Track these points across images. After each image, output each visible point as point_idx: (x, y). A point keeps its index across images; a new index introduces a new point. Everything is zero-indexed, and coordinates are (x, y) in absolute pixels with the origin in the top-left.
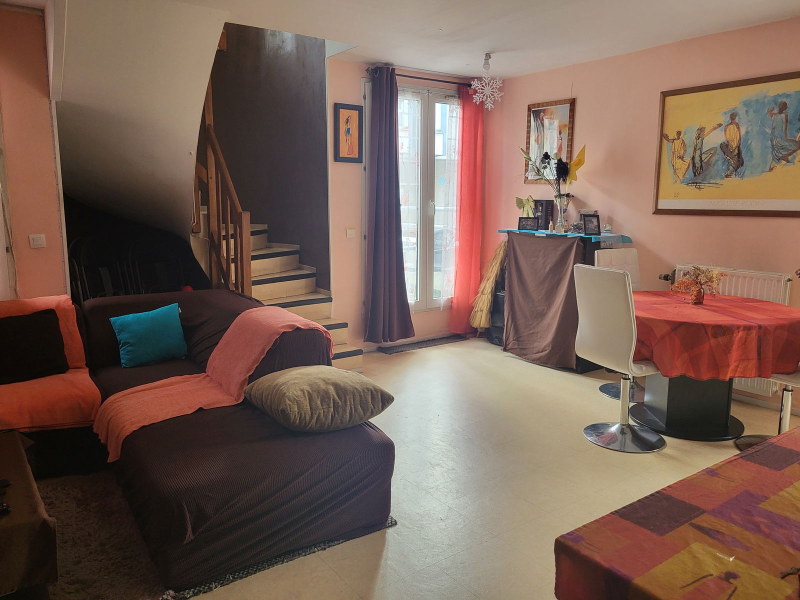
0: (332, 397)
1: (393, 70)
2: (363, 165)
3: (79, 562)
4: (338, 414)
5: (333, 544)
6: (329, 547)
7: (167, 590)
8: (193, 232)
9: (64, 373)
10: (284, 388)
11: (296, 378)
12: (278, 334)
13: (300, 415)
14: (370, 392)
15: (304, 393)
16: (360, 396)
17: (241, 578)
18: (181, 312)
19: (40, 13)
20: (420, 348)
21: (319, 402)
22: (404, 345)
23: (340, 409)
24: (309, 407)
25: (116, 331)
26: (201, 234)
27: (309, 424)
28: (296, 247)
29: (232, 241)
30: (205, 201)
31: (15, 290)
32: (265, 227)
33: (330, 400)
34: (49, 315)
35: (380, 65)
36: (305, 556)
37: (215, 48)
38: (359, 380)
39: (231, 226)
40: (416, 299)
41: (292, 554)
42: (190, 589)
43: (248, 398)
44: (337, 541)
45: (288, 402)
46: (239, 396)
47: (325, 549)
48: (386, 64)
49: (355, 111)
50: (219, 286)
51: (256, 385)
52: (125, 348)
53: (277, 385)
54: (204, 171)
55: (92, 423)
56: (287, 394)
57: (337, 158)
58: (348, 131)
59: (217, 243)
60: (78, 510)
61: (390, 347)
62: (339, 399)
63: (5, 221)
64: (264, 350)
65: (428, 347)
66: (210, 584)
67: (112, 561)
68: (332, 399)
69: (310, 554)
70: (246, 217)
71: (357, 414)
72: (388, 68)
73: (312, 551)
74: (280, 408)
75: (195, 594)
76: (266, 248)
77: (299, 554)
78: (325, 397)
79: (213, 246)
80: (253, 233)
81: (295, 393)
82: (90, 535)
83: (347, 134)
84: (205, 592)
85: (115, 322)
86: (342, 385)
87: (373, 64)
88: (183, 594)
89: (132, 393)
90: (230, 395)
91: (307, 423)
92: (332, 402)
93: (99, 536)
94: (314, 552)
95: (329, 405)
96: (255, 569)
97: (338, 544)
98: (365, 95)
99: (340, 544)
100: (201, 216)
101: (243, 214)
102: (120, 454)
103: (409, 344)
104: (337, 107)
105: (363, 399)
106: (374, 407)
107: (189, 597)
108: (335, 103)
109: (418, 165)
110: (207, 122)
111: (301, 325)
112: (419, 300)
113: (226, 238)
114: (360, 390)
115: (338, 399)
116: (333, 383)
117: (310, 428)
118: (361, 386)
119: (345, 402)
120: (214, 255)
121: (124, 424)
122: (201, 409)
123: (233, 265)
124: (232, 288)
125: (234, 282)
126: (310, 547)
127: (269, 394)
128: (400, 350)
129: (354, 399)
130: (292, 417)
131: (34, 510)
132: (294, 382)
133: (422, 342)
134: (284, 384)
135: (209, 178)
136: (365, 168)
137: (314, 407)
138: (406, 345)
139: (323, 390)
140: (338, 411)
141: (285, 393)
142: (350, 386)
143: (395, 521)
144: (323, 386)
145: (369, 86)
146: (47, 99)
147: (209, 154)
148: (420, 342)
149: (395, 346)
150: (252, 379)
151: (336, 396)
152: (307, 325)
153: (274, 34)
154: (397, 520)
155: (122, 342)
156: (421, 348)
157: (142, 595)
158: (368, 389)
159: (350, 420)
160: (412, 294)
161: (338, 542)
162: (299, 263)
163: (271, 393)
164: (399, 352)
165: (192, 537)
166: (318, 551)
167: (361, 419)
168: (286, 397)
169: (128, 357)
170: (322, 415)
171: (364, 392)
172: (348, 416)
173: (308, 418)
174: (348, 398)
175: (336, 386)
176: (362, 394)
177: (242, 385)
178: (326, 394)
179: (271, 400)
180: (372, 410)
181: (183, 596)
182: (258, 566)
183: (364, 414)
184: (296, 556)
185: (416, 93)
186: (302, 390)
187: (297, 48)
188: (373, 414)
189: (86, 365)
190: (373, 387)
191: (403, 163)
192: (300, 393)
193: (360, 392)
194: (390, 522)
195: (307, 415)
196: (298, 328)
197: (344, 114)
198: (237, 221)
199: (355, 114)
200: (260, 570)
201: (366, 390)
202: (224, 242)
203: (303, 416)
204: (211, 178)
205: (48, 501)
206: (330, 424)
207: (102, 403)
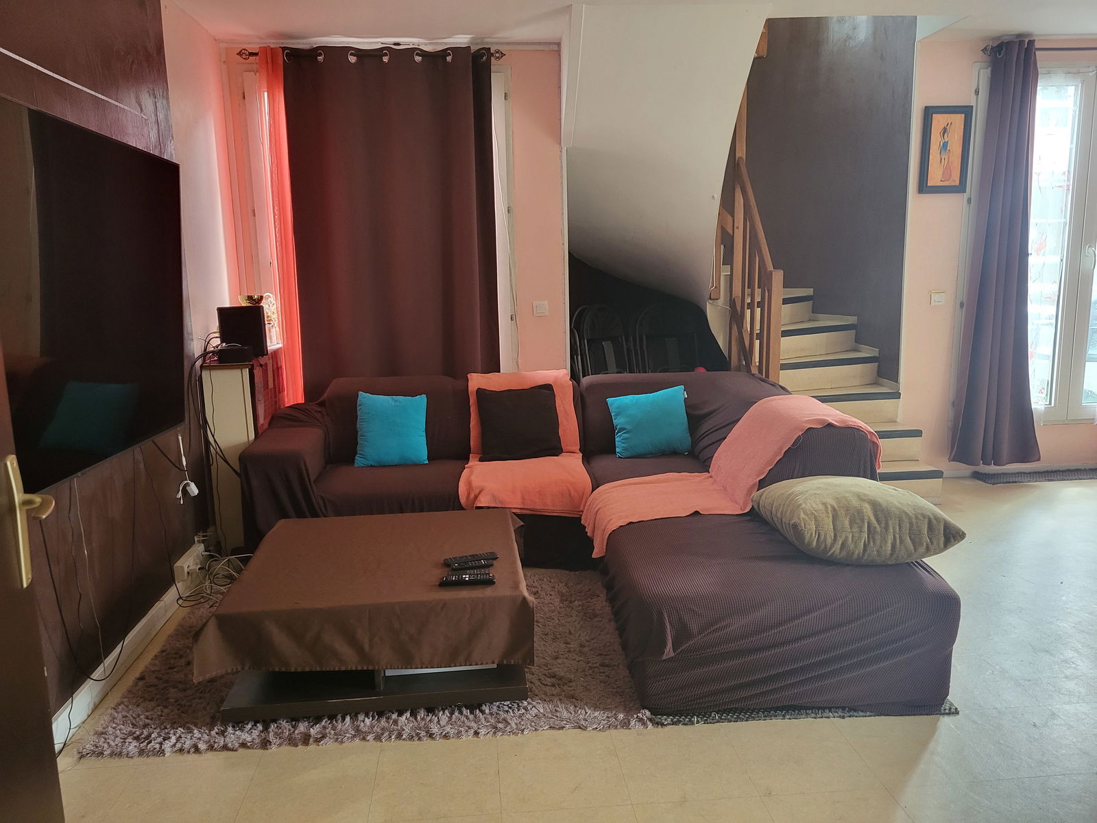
0: (866, 518)
1: (1031, 43)
2: (966, 196)
3: (556, 658)
4: (874, 542)
5: (855, 714)
6: (850, 717)
7: (643, 709)
8: (710, 299)
9: (558, 456)
10: (800, 499)
11: (818, 488)
12: (801, 431)
13: (819, 535)
14: (927, 520)
15: (826, 507)
16: (911, 524)
17: (730, 721)
18: (686, 396)
19: (555, 48)
20: (1049, 480)
21: (847, 522)
22: (1021, 473)
23: (878, 537)
24: (832, 527)
25: (612, 414)
26: (721, 301)
27: (831, 548)
28: (851, 320)
29: (758, 310)
30: (728, 259)
31: (517, 362)
32: (809, 292)
33: (863, 522)
34: (546, 390)
35: (1006, 39)
36: (815, 718)
37: (752, 55)
38: (912, 502)
39: (758, 291)
40: (1048, 403)
41: (797, 711)
42: (668, 715)
43: (756, 507)
44: (862, 711)
45: (802, 515)
46: (745, 506)
47: (843, 717)
48: (1020, 35)
49: (958, 115)
50: (739, 369)
51: (765, 494)
52: (621, 435)
53: (792, 494)
54: (729, 218)
55: (581, 513)
56: (803, 506)
57: (923, 188)
58: (945, 145)
59: (739, 313)
60: (562, 605)
61: (994, 475)
62: (878, 524)
63: (511, 285)
64: (781, 449)
65: (1064, 480)
66: (692, 717)
67: (590, 664)
68: (866, 521)
69: (822, 717)
70: (778, 277)
71: (902, 547)
72: (1021, 42)
73: (825, 715)
74: (792, 522)
75: (674, 723)
76: (810, 320)
77: (807, 714)
78: (856, 517)
79: (735, 317)
80: (786, 301)
81: (814, 506)
82: (570, 633)
83: (943, 152)
84: (684, 724)
85: (612, 404)
86: (884, 505)
87: (994, 39)
88: (661, 719)
89: (624, 485)
90: (733, 501)
91: (828, 547)
92: (866, 525)
93: (579, 636)
94: (828, 717)
95: (861, 528)
96: (747, 716)
97: (863, 716)
98: (978, 88)
99: (866, 716)
100: (722, 278)
101: (773, 273)
102: (605, 550)
103: (1030, 473)
104: (929, 112)
105: (915, 527)
106: (932, 543)
107: (666, 725)
108: (926, 107)
109: (1068, 189)
110: (738, 155)
111: (836, 421)
112: (1053, 405)
113: (751, 306)
114: (912, 516)
115: (875, 522)
116: (871, 500)
117: (833, 553)
118: (914, 509)
119: (886, 528)
120: (735, 329)
121: (611, 518)
122: (697, 513)
123: (757, 343)
124: (754, 371)
125: (757, 364)
126: (824, 709)
127: (780, 505)
128: (1011, 480)
129: (900, 526)
130: (807, 537)
131: (516, 586)
132: (815, 492)
133: (1056, 471)
134: (801, 493)
135: (735, 228)
136: (969, 201)
137: (839, 528)
138: (1024, 473)
139: (855, 507)
140: (874, 539)
141: (801, 505)
142: (897, 508)
143: (956, 709)
144: (855, 502)
145: (986, 74)
146: (558, 146)
147: (737, 195)
148: (1052, 472)
149: (1003, 474)
150: (762, 484)
151: (873, 518)
152: (844, 421)
153: (841, 20)
154: (959, 709)
155: (618, 427)
156: (1052, 480)
157: (616, 707)
158: (924, 516)
159: (891, 555)
160: (1040, 395)
161: (864, 714)
162: (856, 342)
163: (783, 504)
164: (1009, 482)
165: (672, 654)
166: (834, 717)
167: (910, 555)
168: (802, 509)
169: (623, 445)
170: (850, 540)
171: (917, 518)
172: (890, 548)
173: (829, 541)
174: (890, 523)
175: (875, 505)
176: (914, 521)
177: (749, 492)
178: (858, 513)
179: (782, 511)
180: (927, 545)
181: (659, 720)
182: (752, 713)
183: (915, 550)
184: (802, 714)
185: (1072, 72)
186: (824, 504)
187: (875, 34)
188: (928, 552)
189: (580, 450)
190: (933, 514)
191: (1040, 188)
192: (821, 507)
193: (910, 518)
194: (947, 708)
195: (828, 536)
196: (830, 425)
197: (939, 121)
198: (765, 283)
199: (959, 119)
200: (754, 719)
201: (920, 517)
202: (748, 312)
203: (822, 537)
204: (737, 228)
205: (534, 590)
206: (861, 554)
207: (592, 492)
